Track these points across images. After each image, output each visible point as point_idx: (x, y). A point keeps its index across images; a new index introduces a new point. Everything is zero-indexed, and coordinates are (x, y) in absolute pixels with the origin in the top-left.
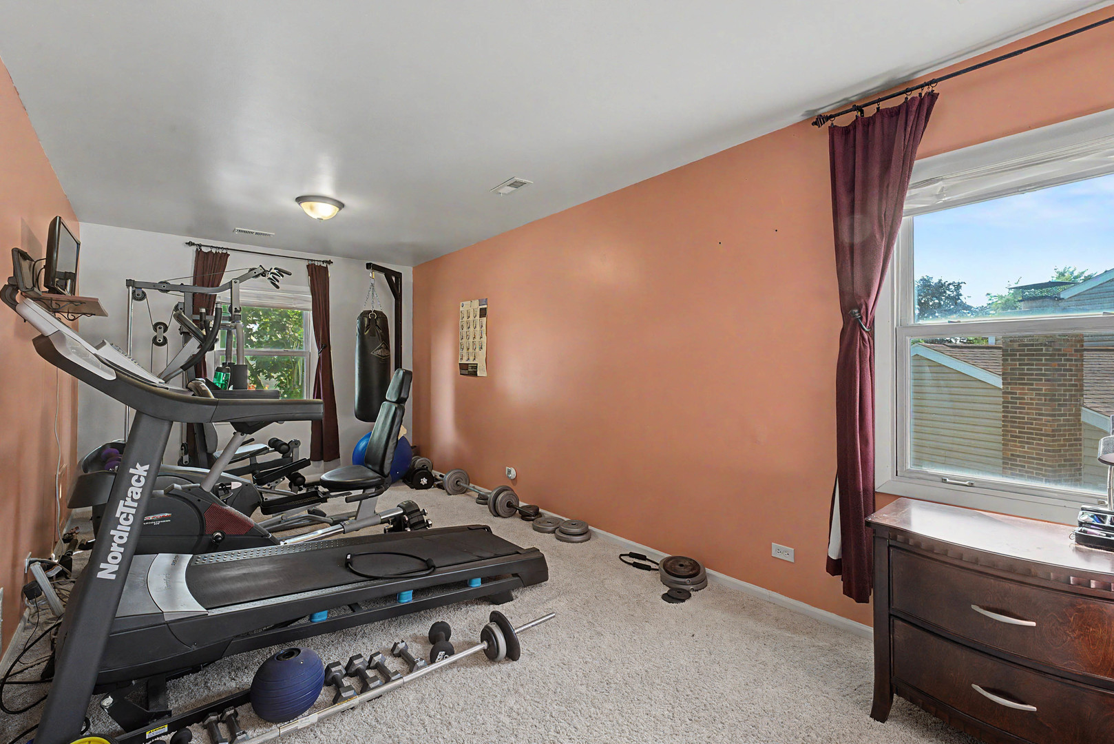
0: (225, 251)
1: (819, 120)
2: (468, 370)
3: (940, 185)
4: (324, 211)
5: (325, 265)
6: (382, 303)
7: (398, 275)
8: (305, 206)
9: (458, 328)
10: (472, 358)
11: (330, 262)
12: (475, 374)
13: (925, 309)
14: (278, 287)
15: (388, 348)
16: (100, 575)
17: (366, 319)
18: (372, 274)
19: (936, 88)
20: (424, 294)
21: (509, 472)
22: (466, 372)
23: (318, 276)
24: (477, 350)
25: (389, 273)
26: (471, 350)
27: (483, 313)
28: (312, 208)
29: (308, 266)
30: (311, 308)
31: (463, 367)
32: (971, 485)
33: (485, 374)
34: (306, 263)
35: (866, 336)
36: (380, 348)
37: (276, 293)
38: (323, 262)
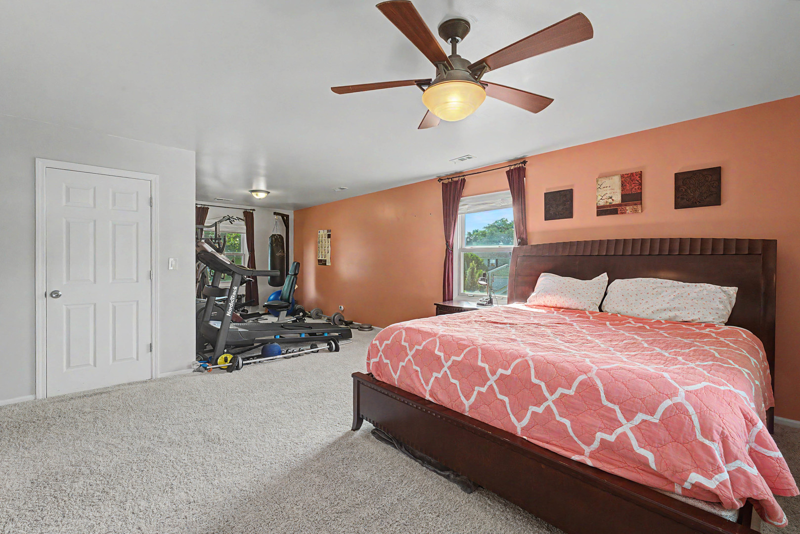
0: (207, 207)
1: (440, 179)
2: (322, 262)
3: (467, 206)
4: (262, 195)
5: (251, 211)
6: (280, 231)
7: (288, 216)
8: (254, 194)
9: (317, 242)
10: (323, 257)
11: (254, 210)
12: (325, 264)
13: (468, 243)
14: (232, 223)
15: (284, 252)
16: (227, 314)
17: (274, 239)
18: (276, 217)
19: (466, 178)
20: (299, 225)
21: (341, 307)
22: (321, 263)
23: (249, 217)
24: (326, 253)
25: (283, 216)
26: (323, 253)
27: (329, 236)
28: (257, 195)
29: (244, 212)
30: (245, 232)
31: (320, 261)
32: (473, 296)
33: (330, 264)
34: (243, 211)
35: (450, 252)
36: (281, 252)
37: (232, 225)
38: (251, 210)
